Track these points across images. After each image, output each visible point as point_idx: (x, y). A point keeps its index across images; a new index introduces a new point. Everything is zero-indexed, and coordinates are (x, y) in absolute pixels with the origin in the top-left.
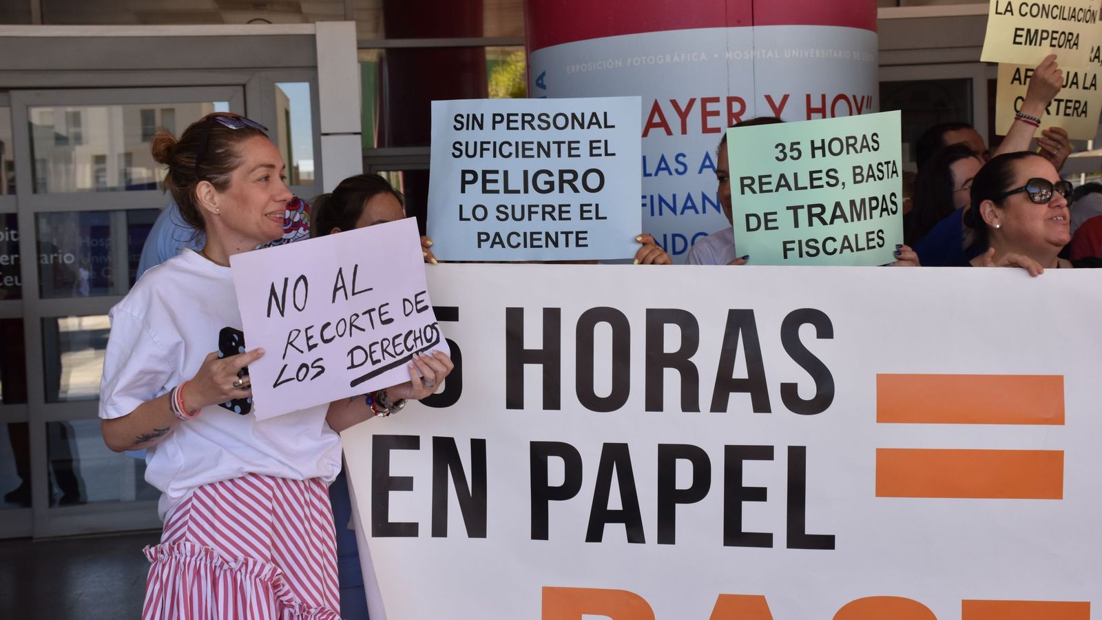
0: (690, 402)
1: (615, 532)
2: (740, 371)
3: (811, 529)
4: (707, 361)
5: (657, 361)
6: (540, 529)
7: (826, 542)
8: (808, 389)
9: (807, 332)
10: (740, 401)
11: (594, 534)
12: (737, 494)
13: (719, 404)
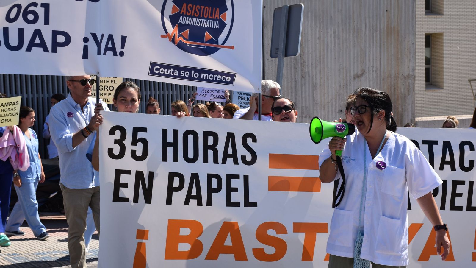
0: (216, 161)
1: (193, 202)
2: (230, 151)
3: (251, 201)
4: (220, 148)
5: (206, 148)
6: (169, 201)
7: (255, 205)
8: (249, 158)
9: (249, 140)
10: (230, 160)
11: (187, 203)
12: (230, 190)
13: (224, 162)
